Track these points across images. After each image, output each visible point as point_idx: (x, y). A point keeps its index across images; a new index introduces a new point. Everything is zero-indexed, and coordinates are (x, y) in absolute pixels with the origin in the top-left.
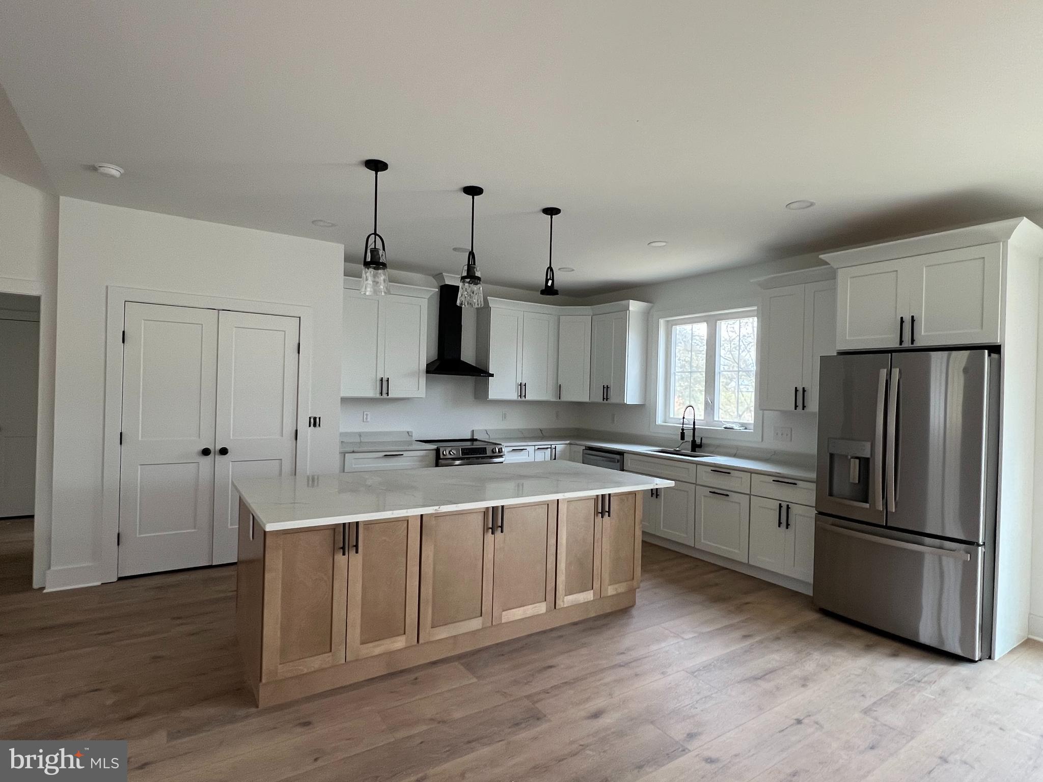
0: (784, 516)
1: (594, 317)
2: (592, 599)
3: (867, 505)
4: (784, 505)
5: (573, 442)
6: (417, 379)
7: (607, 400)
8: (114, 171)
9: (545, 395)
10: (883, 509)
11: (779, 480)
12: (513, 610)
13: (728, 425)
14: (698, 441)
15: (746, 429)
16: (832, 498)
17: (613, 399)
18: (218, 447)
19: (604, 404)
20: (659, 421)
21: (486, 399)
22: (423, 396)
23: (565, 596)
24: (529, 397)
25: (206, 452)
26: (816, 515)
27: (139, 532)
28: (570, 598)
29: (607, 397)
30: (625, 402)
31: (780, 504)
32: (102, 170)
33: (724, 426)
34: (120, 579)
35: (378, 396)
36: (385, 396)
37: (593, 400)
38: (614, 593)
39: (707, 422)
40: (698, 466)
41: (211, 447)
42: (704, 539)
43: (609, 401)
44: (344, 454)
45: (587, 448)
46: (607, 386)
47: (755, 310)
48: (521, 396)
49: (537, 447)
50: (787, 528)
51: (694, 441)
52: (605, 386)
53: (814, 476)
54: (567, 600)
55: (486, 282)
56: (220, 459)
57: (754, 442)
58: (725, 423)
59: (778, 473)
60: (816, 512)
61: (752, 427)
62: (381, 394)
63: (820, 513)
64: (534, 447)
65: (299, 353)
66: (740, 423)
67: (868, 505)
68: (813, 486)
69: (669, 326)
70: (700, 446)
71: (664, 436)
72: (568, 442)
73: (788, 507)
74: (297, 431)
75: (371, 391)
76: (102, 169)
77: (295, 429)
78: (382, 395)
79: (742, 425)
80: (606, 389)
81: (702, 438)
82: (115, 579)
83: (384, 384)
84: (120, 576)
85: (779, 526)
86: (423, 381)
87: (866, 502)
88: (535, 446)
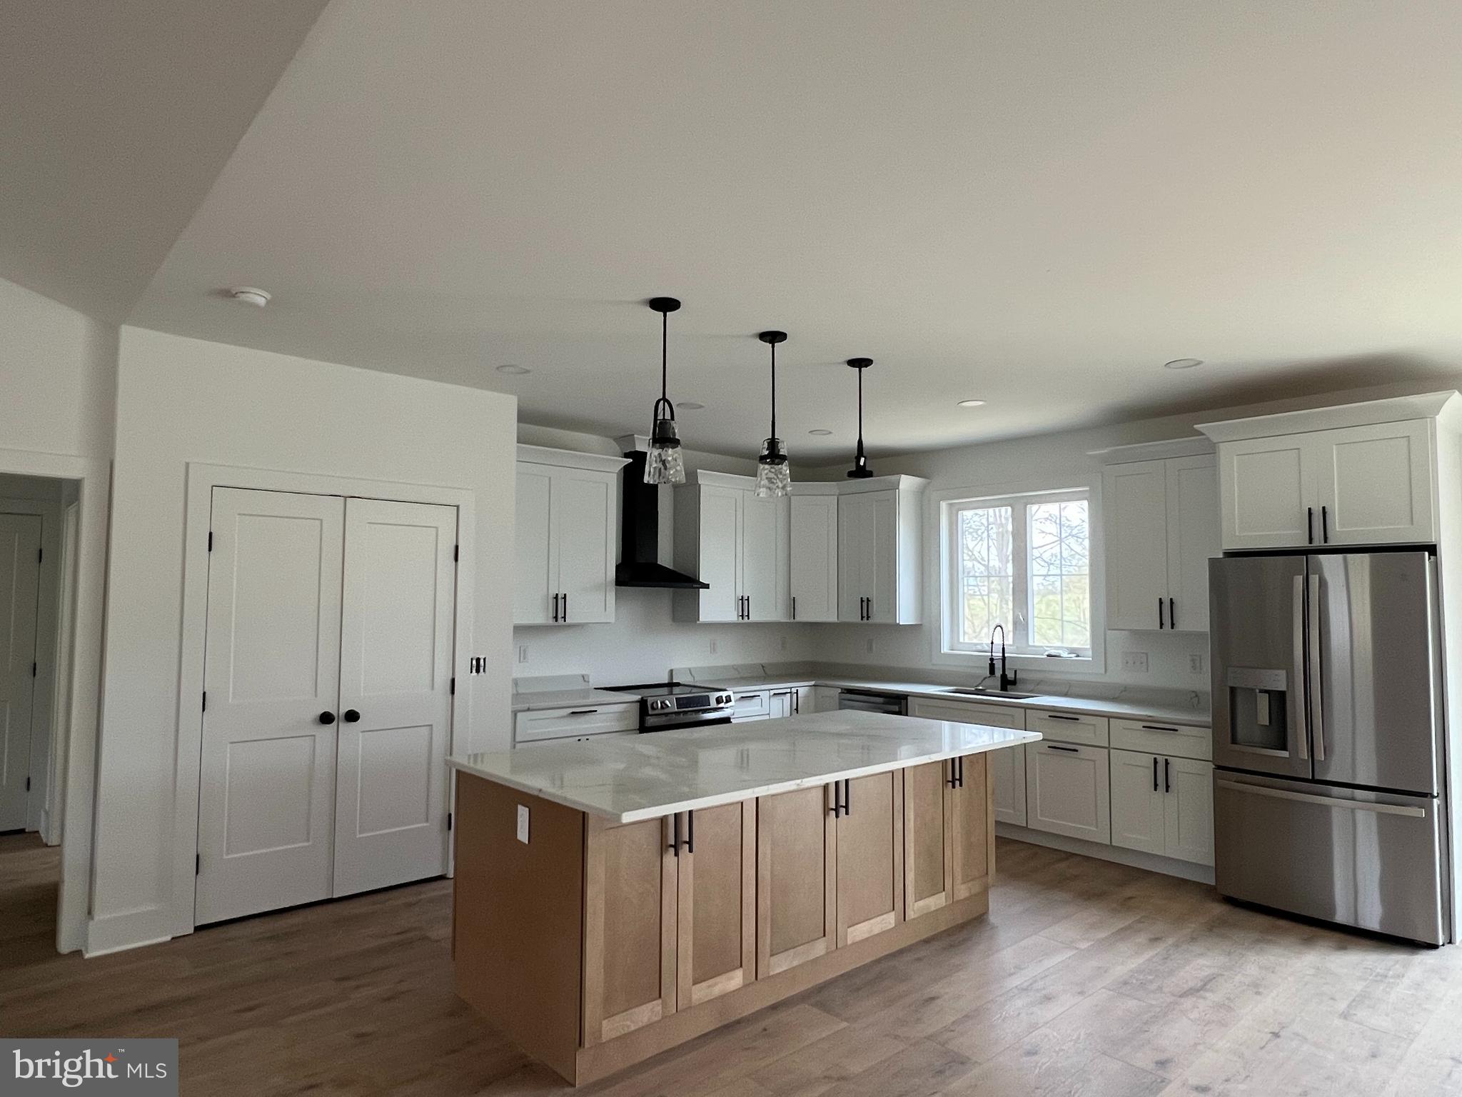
0: (1162, 775)
1: (842, 498)
2: (944, 904)
3: (1285, 754)
4: (1161, 760)
5: (819, 682)
6: (604, 593)
7: (868, 619)
8: (259, 298)
9: (775, 614)
10: (1308, 757)
11: (1152, 726)
12: (859, 925)
13: (1053, 652)
14: (1010, 675)
15: (1078, 656)
16: (1236, 747)
17: (878, 617)
18: (343, 710)
19: (864, 624)
20: (945, 649)
21: (696, 622)
22: (613, 620)
23: (916, 901)
24: (754, 617)
25: (326, 718)
26: (1214, 771)
27: (227, 850)
28: (921, 903)
29: (868, 614)
30: (898, 622)
31: (1155, 759)
32: (243, 297)
33: (1047, 653)
34: (198, 929)
35: (551, 622)
36: (561, 621)
37: (844, 619)
38: (967, 895)
39: (1017, 647)
40: (1027, 710)
41: (333, 711)
42: (1041, 816)
43: (870, 621)
44: (515, 713)
45: (843, 691)
46: (868, 599)
47: (1087, 491)
48: (742, 616)
49: (772, 692)
50: (1167, 791)
51: (1004, 676)
52: (865, 599)
53: (1208, 719)
54: (916, 908)
55: (687, 447)
56: (346, 728)
57: (1096, 674)
58: (1047, 649)
59: (1150, 716)
60: (1214, 767)
61: (1090, 653)
62: (556, 618)
63: (1219, 767)
64: (768, 692)
65: (456, 559)
66: (1067, 648)
67: (1287, 753)
68: (1208, 733)
69: (954, 512)
70: (1014, 682)
71: (955, 669)
72: (813, 683)
73: (1167, 763)
74: (453, 681)
75: (541, 617)
76: (244, 295)
77: (450, 677)
78: (556, 621)
79: (1072, 651)
80: (865, 604)
81: (1016, 671)
82: (192, 931)
83: (559, 604)
84: (198, 924)
85: (1155, 789)
86: (611, 597)
87: (1284, 748)
88: (769, 690)
